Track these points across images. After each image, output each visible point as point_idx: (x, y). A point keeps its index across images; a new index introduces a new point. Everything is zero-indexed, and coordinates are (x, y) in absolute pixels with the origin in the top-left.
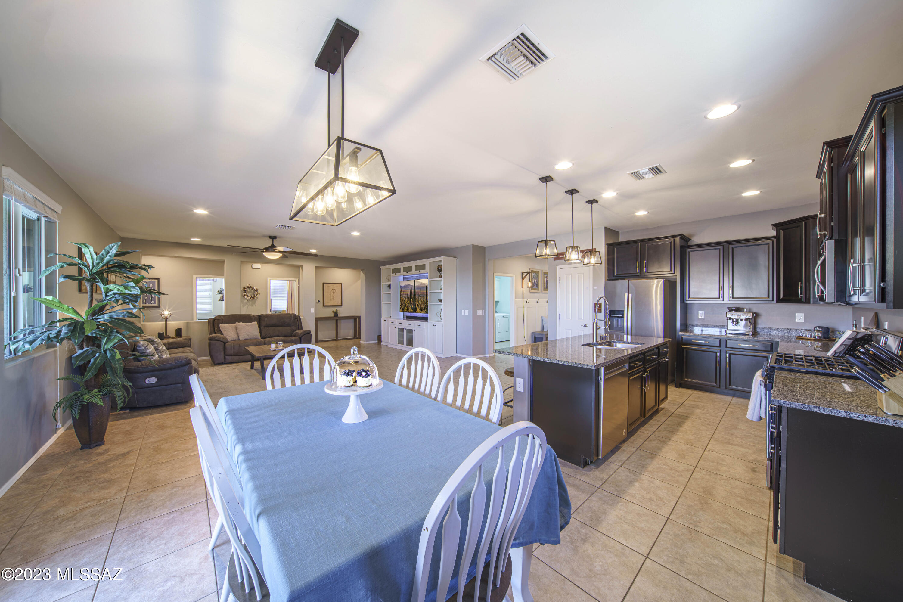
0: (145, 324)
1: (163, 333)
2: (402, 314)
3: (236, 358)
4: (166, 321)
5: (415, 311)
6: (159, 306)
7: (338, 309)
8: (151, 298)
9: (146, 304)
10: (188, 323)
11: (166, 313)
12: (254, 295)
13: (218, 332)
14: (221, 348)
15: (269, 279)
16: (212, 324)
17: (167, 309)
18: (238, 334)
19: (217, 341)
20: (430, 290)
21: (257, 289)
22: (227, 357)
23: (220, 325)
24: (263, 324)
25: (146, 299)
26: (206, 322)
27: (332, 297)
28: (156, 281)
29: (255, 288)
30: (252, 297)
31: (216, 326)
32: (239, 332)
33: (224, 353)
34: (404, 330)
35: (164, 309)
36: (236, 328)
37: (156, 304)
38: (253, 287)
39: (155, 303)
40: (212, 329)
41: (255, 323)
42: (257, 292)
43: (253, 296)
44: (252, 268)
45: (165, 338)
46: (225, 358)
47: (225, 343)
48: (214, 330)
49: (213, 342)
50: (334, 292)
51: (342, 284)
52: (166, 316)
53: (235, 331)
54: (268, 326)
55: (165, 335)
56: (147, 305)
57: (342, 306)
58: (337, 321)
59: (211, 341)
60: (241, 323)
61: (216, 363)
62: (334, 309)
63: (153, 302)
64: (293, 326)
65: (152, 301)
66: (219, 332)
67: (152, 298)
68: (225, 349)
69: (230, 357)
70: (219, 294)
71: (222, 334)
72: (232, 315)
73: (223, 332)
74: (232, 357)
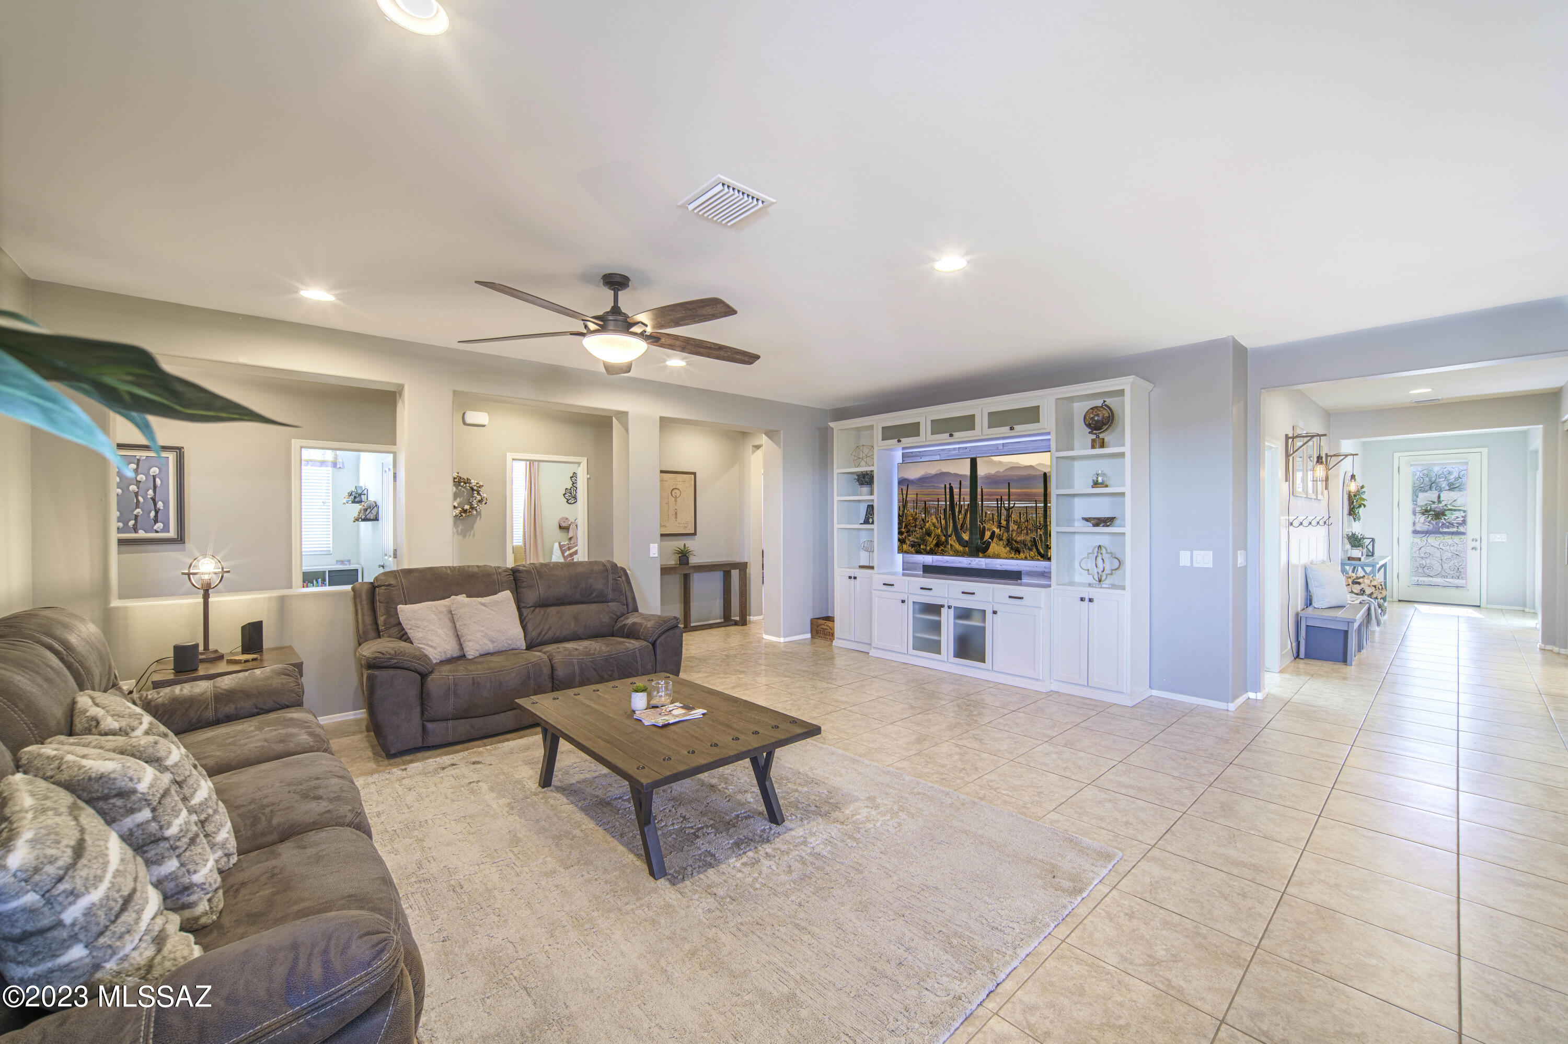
0: (126, 608)
1: (197, 646)
2: (899, 557)
3: (463, 726)
4: (206, 597)
5: (981, 549)
6: (180, 539)
7: (691, 544)
8: (153, 514)
9: (136, 532)
10: (282, 599)
11: (207, 568)
12: (471, 505)
13: (387, 629)
14: (412, 693)
15: (510, 456)
16: (365, 603)
17: (210, 552)
18: (458, 637)
19: (399, 672)
20: (1057, 488)
21: (481, 487)
22: (429, 726)
23: (400, 607)
24: (531, 596)
25: (136, 517)
26: (346, 593)
27: (672, 512)
28: (171, 457)
29: (474, 482)
30: (465, 511)
31: (380, 609)
32: (463, 631)
33: (422, 713)
34: (944, 611)
35: (197, 554)
36: (452, 616)
37: (172, 534)
38: (468, 481)
39: (166, 529)
40: (369, 620)
41: (506, 596)
42: (479, 493)
43: (467, 507)
44: (465, 423)
45: (202, 661)
46: (424, 728)
47: (424, 676)
48: (377, 624)
49: (381, 674)
50: (676, 498)
51: (694, 474)
52: (206, 577)
53: (450, 624)
54: (544, 604)
55: (201, 648)
56: (141, 534)
57: (695, 534)
58: (686, 579)
59: (377, 673)
60: (462, 598)
61: (393, 752)
62: (679, 544)
63: (159, 526)
64: (613, 601)
65: (156, 521)
66: (395, 630)
67: (157, 512)
68: (423, 696)
69: (443, 724)
70: (354, 502)
71: (404, 636)
72: (431, 569)
73: (411, 633)
74: (450, 723)
